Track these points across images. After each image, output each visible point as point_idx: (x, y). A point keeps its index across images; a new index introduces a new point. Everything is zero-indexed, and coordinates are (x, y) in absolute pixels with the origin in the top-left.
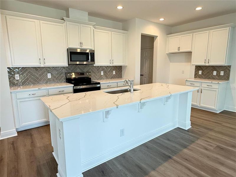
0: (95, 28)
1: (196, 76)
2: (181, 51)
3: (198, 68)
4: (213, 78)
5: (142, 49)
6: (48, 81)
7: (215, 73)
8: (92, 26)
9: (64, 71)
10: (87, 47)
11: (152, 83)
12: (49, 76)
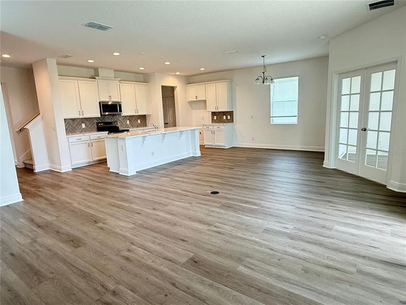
0: (120, 83)
1: (213, 121)
2: (198, 99)
3: (214, 114)
4: (224, 122)
5: (164, 97)
6: (83, 131)
7: (225, 117)
8: (117, 82)
9: (95, 121)
10: (115, 99)
11: (176, 126)
12: (84, 126)
